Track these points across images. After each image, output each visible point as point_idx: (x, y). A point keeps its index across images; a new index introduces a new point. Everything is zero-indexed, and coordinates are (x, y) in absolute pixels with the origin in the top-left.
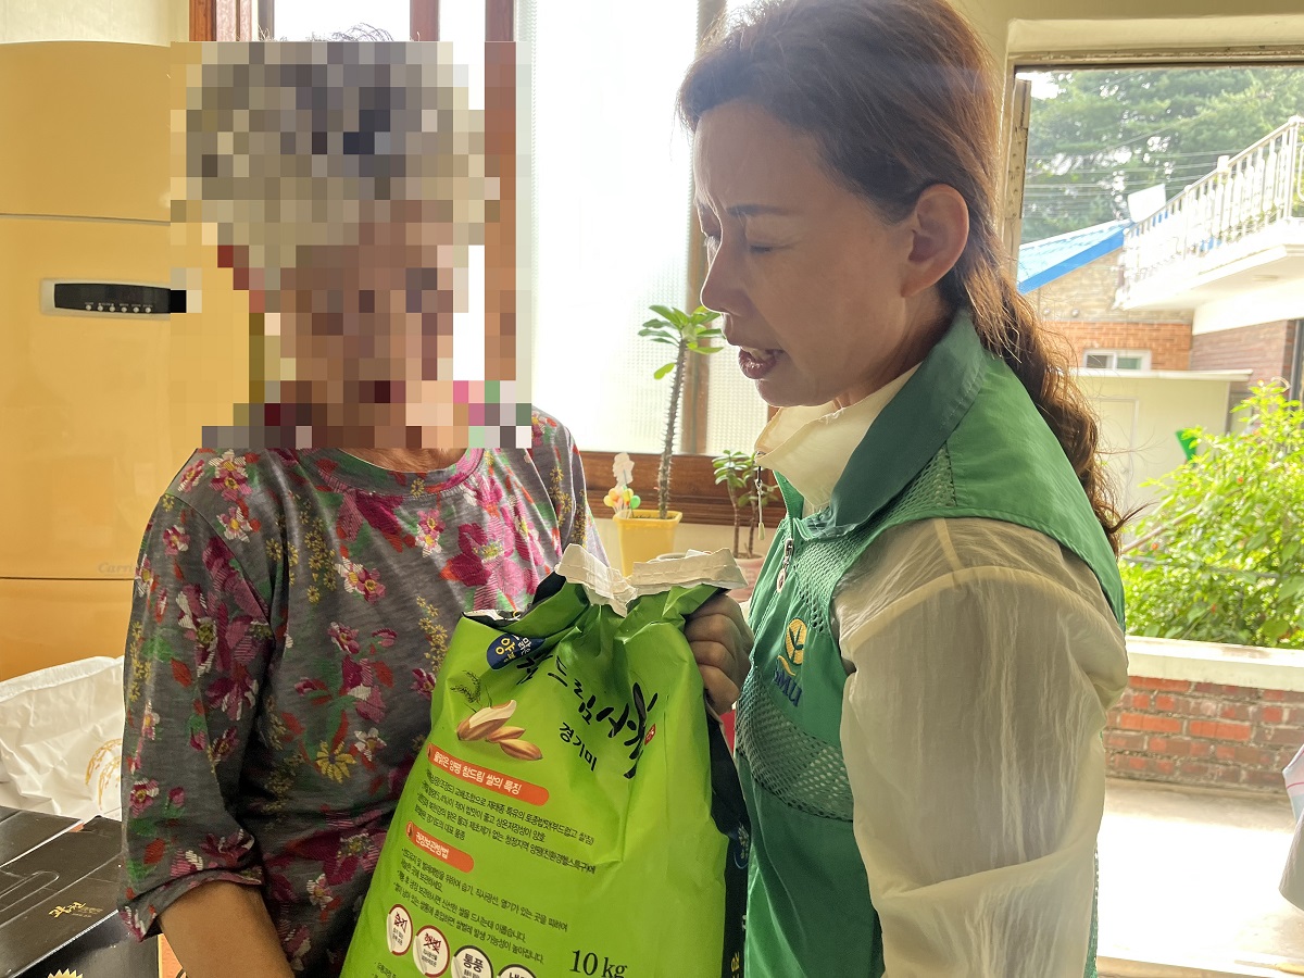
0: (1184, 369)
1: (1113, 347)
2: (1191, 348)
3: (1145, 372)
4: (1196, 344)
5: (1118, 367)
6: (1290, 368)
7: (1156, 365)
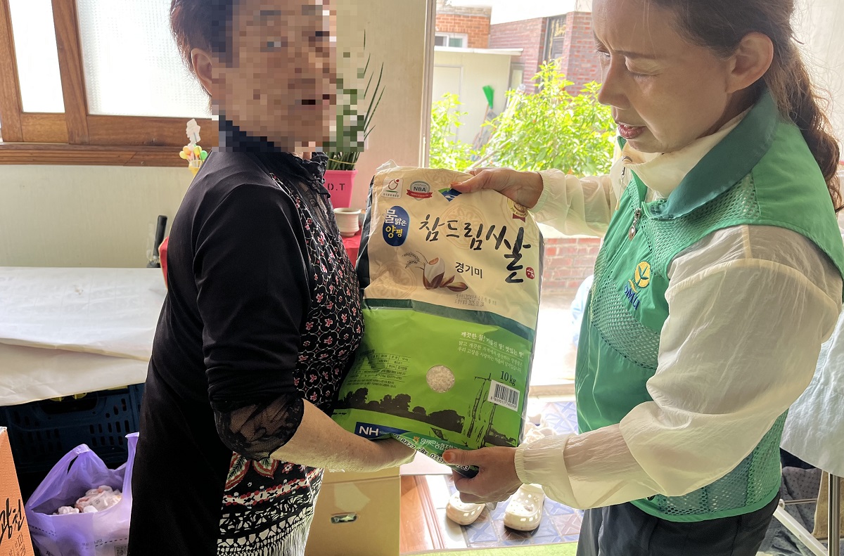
0: (485, 47)
1: (447, 31)
2: (489, 33)
3: (464, 49)
4: (492, 31)
5: (450, 46)
6: (543, 48)
7: (470, 44)
